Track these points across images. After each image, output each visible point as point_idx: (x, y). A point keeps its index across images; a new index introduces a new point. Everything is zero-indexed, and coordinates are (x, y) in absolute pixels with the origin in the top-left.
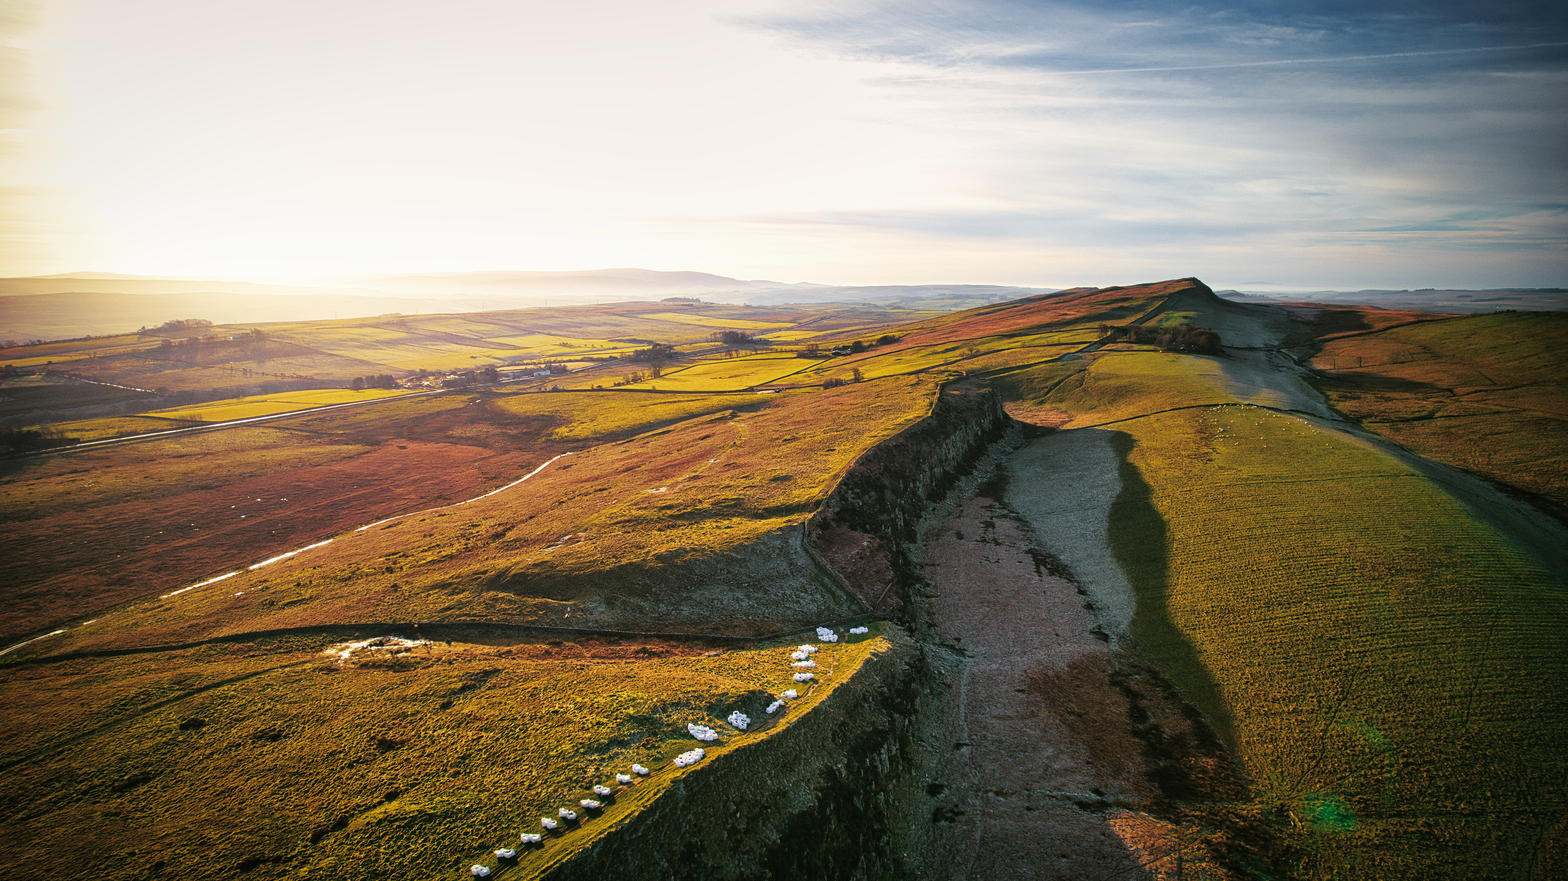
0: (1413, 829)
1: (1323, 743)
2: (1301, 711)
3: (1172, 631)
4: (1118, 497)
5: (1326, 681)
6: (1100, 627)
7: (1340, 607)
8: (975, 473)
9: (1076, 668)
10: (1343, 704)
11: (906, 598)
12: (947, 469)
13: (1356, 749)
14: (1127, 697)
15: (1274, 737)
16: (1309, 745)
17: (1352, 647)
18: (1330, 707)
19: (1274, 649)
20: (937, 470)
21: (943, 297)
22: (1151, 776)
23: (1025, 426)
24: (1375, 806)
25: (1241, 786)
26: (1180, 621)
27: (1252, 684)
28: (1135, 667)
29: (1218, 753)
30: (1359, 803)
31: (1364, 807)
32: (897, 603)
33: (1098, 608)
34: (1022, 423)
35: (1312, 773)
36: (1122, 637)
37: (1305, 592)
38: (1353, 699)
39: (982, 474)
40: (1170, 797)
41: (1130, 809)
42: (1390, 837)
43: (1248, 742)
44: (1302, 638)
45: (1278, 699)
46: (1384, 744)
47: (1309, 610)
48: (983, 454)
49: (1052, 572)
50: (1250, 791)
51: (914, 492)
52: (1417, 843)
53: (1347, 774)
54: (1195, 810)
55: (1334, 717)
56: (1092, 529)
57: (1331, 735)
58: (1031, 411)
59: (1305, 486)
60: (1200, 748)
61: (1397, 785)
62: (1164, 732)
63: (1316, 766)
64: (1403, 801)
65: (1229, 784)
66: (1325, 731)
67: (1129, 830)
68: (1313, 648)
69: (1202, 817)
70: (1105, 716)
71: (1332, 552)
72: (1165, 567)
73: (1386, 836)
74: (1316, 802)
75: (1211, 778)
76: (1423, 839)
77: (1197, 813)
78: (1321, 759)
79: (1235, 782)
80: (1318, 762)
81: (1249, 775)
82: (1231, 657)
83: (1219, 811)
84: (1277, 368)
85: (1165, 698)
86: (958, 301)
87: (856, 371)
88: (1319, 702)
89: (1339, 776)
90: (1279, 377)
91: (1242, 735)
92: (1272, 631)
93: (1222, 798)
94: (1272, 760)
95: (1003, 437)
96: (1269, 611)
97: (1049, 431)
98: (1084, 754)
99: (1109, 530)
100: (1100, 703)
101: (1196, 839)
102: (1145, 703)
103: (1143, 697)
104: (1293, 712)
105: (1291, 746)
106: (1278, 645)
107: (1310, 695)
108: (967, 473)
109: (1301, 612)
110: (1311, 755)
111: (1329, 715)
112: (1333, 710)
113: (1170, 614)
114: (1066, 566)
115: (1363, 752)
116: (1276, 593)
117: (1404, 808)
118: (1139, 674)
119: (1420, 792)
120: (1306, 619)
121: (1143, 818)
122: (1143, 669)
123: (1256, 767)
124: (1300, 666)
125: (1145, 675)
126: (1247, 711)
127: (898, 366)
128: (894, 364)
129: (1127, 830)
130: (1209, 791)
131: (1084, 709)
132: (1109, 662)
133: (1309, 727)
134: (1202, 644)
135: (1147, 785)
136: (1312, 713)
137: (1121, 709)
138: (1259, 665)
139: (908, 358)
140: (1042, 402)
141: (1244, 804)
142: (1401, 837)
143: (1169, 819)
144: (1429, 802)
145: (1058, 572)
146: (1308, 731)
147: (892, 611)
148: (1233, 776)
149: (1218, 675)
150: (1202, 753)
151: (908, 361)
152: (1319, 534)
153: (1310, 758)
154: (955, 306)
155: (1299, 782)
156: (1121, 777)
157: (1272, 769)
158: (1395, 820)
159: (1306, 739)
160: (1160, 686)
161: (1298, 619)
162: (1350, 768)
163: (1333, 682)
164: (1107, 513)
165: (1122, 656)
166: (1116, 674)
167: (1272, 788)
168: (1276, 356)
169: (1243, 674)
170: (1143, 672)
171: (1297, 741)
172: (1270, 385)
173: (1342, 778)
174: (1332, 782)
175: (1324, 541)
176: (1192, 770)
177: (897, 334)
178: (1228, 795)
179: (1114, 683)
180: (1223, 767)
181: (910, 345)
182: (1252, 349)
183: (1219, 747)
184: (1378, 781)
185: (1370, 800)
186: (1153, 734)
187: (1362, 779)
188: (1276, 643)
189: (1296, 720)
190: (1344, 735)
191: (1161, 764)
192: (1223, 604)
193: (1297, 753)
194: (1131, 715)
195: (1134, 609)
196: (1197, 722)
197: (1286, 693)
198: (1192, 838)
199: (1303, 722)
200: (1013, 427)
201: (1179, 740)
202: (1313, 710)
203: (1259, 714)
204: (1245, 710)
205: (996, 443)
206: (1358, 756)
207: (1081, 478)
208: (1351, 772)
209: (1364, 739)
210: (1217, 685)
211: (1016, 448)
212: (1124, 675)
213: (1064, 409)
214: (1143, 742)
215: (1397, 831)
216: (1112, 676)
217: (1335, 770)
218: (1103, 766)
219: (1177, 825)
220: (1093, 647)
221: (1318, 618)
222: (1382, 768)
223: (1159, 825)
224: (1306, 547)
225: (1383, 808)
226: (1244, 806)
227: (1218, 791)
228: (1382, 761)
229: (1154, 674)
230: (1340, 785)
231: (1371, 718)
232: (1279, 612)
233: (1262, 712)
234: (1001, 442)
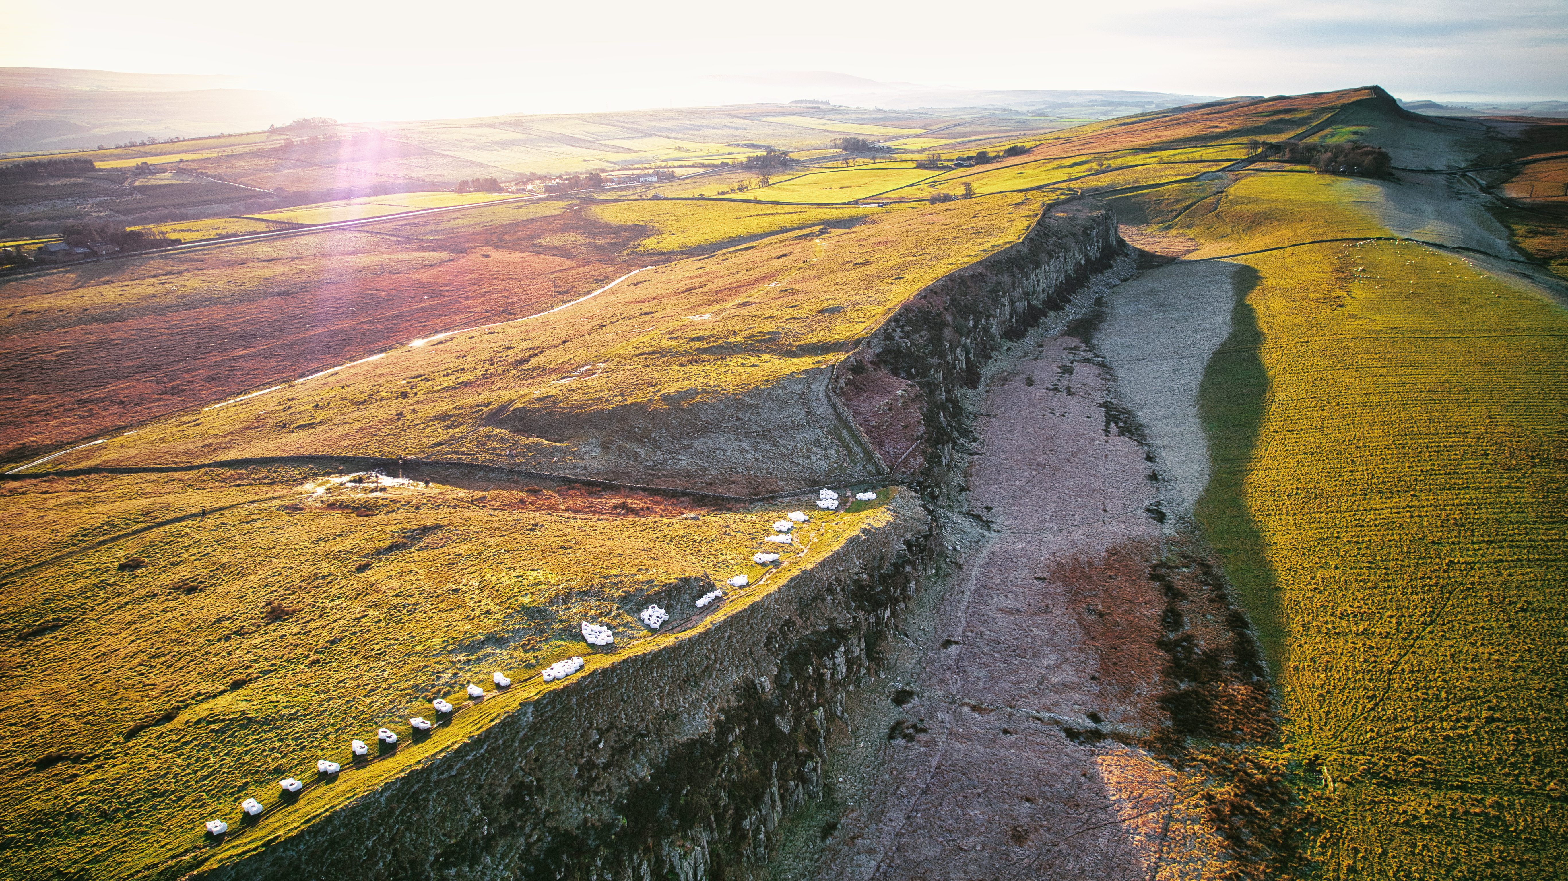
0: (1477, 810)
1: (1389, 679)
2: (1373, 633)
3: (1241, 513)
4: (1223, 344)
5: (1415, 596)
6: (1159, 504)
7: (1456, 502)
8: (1068, 307)
9: (1114, 554)
10: (1428, 629)
11: (934, 459)
12: (1034, 302)
13: (1430, 692)
14: (1166, 595)
15: (1330, 665)
16: (1371, 680)
17: (1458, 555)
18: (1411, 632)
19: (1359, 549)
20: (1021, 305)
21: (1093, 104)
22: (1165, 701)
23: (1142, 253)
24: (1435, 771)
25: (1273, 726)
26: (1255, 503)
27: (1320, 592)
28: (1185, 557)
29: (1255, 678)
30: (1416, 765)
31: (1421, 772)
32: (921, 466)
33: (1164, 480)
34: (1140, 250)
35: (1366, 718)
36: (1181, 518)
37: (1416, 479)
38: (1444, 624)
39: (1072, 312)
40: (1180, 732)
41: (1126, 744)
42: (1444, 817)
43: (1296, 668)
44: (1397, 538)
45: (1348, 615)
46: (1468, 689)
47: (1416, 503)
48: (1082, 286)
49: (1122, 432)
50: (1282, 733)
51: (986, 330)
52: (1479, 830)
53: (1410, 724)
54: (1205, 753)
55: (1412, 646)
56: (1183, 382)
57: (1403, 670)
58: (1154, 237)
59: (1450, 344)
60: (1235, 671)
61: (1471, 746)
62: (1196, 646)
63: (1373, 709)
64: (1473, 769)
65: (1258, 721)
66: (1396, 663)
67: (1117, 772)
68: (1409, 553)
69: (1213, 763)
70: (1131, 618)
71: (1463, 430)
72: (1256, 436)
73: (1439, 814)
74: (1361, 757)
75: (1237, 711)
76: (1487, 824)
77: (1208, 757)
78: (1382, 700)
79: (1266, 720)
80: (1377, 704)
81: (1287, 711)
82: (1304, 554)
83: (1235, 757)
84: (1456, 195)
85: (1212, 601)
86: (1110, 108)
87: (967, 185)
88: (1399, 624)
89: (1398, 726)
90: (1455, 207)
91: (1292, 657)
92: (1362, 526)
93: (1244, 740)
94: (1320, 695)
95: (1111, 267)
96: (1364, 499)
97: (1169, 261)
98: (1092, 664)
99: (1202, 384)
100: (1130, 602)
101: (1196, 793)
102: (1184, 605)
103: (1184, 597)
104: (1363, 633)
105: (1349, 679)
106: (1365, 545)
107: (1389, 613)
108: (1058, 308)
109: (1404, 504)
110: (1371, 693)
111: (1407, 643)
112: (1414, 635)
113: (1246, 493)
114: (1141, 425)
115: (1437, 697)
116: (1378, 478)
117: (1472, 779)
118: (1188, 567)
119: (1500, 761)
120: (1408, 514)
121: (1139, 757)
122: (1194, 561)
123: (1298, 701)
124: (1386, 574)
125: (1194, 568)
126: (1306, 627)
127: (1018, 181)
128: (1014, 178)
129: (1115, 772)
130: (1230, 727)
131: (1109, 608)
132: (1156, 549)
133: (1377, 656)
134: (1274, 535)
135: (1157, 713)
136: (1386, 637)
137: (1153, 611)
138: (1336, 568)
139: (1030, 172)
140: (1168, 228)
141: (1269, 750)
142: (1459, 818)
143: (1171, 762)
144: (1507, 775)
145: (1129, 431)
146: (1375, 662)
147: (913, 474)
148: (1266, 711)
149: (1283, 575)
150: (1236, 677)
151: (1030, 176)
152: (1452, 406)
153: (1368, 697)
154: (1104, 114)
155: (1345, 729)
156: (1127, 701)
157: (1317, 706)
158: (1457, 794)
159: (1368, 671)
160: (1209, 584)
161: (1398, 513)
162: (1416, 717)
163: (1424, 600)
164: (1204, 365)
165: (1174, 543)
166: (1162, 564)
167: (1310, 732)
168: (1458, 181)
169: (1313, 578)
170: (1193, 565)
171: (1357, 673)
172: (1440, 215)
173: (1403, 729)
174: (1387, 733)
175: (1456, 415)
176: (1217, 698)
177: (1028, 145)
178: (1253, 735)
179: (1154, 577)
180: (1256, 699)
181: (1038, 158)
182: (1430, 171)
183: (1259, 671)
184: (1447, 738)
185: (1430, 763)
186: (1183, 647)
187: (1427, 734)
188: (1363, 542)
189: (1364, 645)
190: (1419, 671)
191: (1183, 686)
192: (1311, 486)
193: (1354, 689)
194: (1164, 620)
195: (1205, 482)
196: (1241, 635)
197: (1361, 607)
198: (1191, 790)
199: (1371, 647)
200: (1126, 255)
201: (1212, 659)
202: (1388, 633)
203: (1320, 632)
204: (1303, 625)
205: (1102, 273)
206: (1430, 701)
207: (1186, 319)
208: (1416, 722)
209: (1444, 680)
210: (1279, 589)
211: (1124, 280)
212: (1171, 568)
213: (1192, 236)
214: (1168, 657)
215: (1455, 810)
216: (1155, 567)
217: (1395, 718)
218: (1110, 684)
219: (1179, 770)
220: (1143, 528)
221: (1423, 514)
222: (1458, 721)
223: (1156, 769)
224: (1431, 421)
225: (1445, 775)
226: (1269, 753)
227: (1242, 730)
228: (1459, 712)
229: (1206, 568)
230: (1397, 738)
231: (1460, 652)
232: (1377, 502)
233: (1324, 630)
234: (1108, 272)
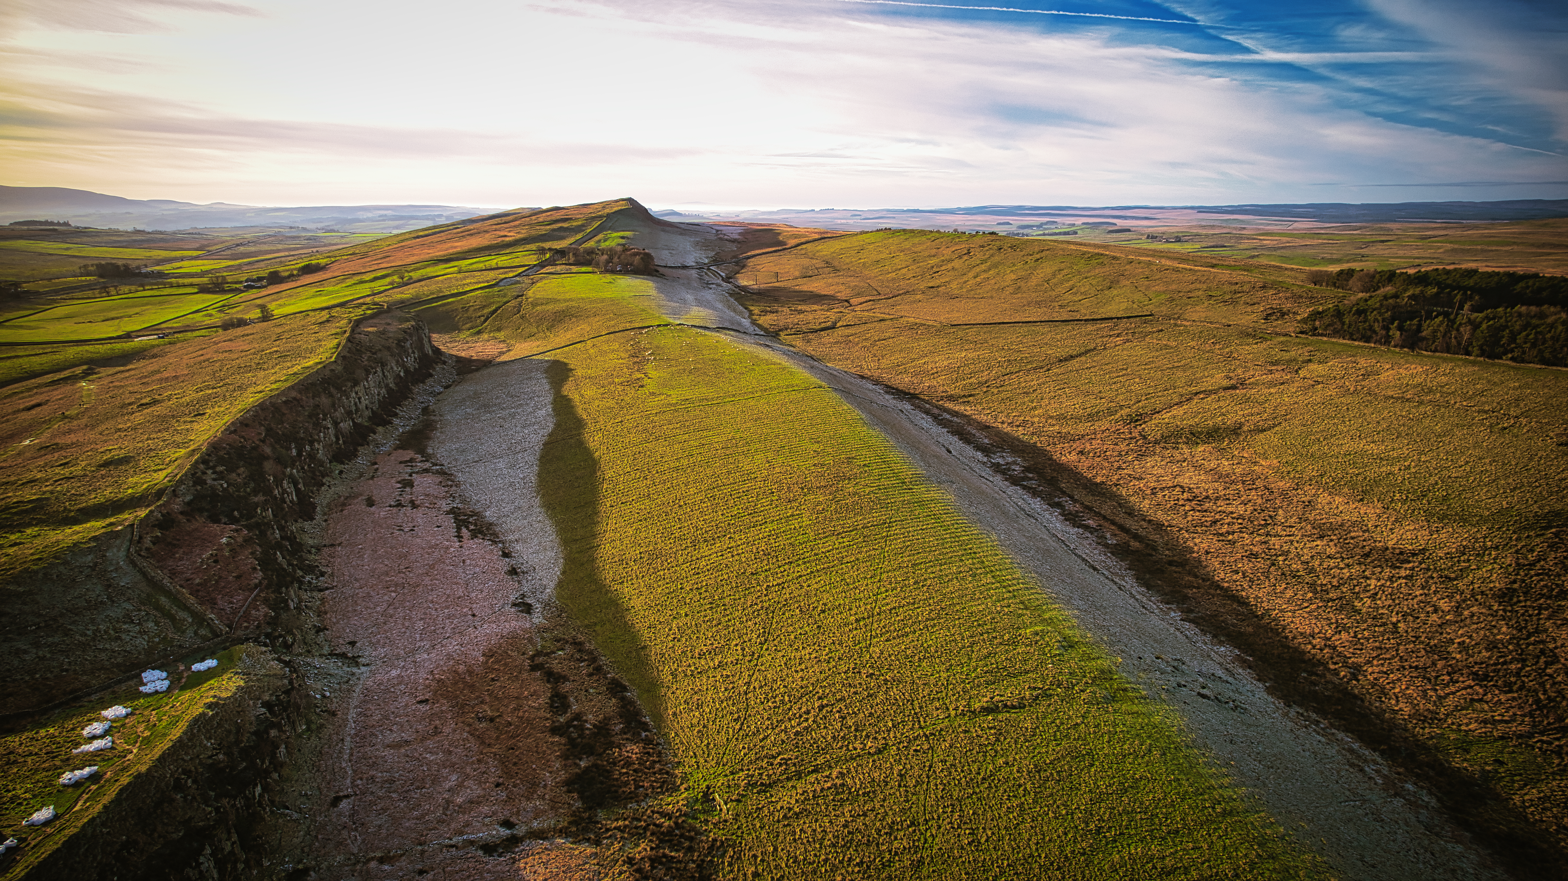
0: (829, 785)
1: (747, 699)
2: (726, 663)
3: (600, 588)
4: (550, 435)
5: (749, 623)
6: (523, 596)
7: (761, 536)
8: (396, 421)
9: (492, 656)
10: (765, 647)
11: (280, 605)
12: (359, 421)
13: (777, 699)
14: (548, 682)
15: (700, 702)
16: (733, 704)
17: (771, 579)
18: (753, 653)
19: (700, 594)
20: (346, 426)
21: (384, 218)
22: (570, 784)
23: (459, 359)
24: (794, 765)
25: (667, 773)
26: (608, 575)
27: (679, 641)
28: (558, 641)
29: (644, 734)
30: (781, 765)
31: (786, 769)
32: (265, 616)
33: (523, 572)
34: (456, 357)
35: (737, 739)
36: (547, 605)
37: (729, 524)
38: (774, 640)
39: (401, 425)
40: (590, 808)
41: (544, 839)
42: (809, 799)
43: (675, 714)
44: (726, 577)
45: (704, 654)
46: (802, 687)
47: (733, 544)
48: (406, 398)
49: (474, 535)
50: (677, 776)
51: (312, 456)
52: (833, 800)
53: (769, 732)
54: (617, 820)
55: (757, 665)
56: (522, 476)
57: (754, 688)
58: (467, 342)
59: (729, 407)
60: (625, 733)
61: (813, 733)
62: (586, 721)
63: (740, 729)
64: (819, 752)
65: (655, 773)
66: (748, 684)
68: (737, 587)
69: (626, 826)
70: (521, 714)
71: (753, 476)
72: (596, 513)
73: (805, 798)
74: (741, 774)
75: (635, 771)
76: (837, 793)
77: (620, 823)
78: (745, 718)
79: (661, 770)
80: (742, 724)
81: (676, 755)
82: (659, 610)
83: (643, 813)
84: (707, 285)
85: (590, 675)
86: (401, 222)
87: (263, 307)
88: (743, 649)
89: (761, 736)
90: (709, 295)
91: (669, 705)
92: (698, 573)
93: (647, 795)
94: (699, 731)
95: (431, 375)
96: (695, 550)
97: (486, 364)
98: (494, 772)
99: (539, 475)
100: (517, 698)
101: (617, 861)
102: (566, 687)
103: (565, 679)
104: (719, 666)
105: (717, 709)
106: (704, 589)
107: (734, 643)
108: (385, 423)
109: (725, 547)
110: (736, 716)
111: (752, 664)
112: (756, 656)
113: (598, 568)
114: (491, 524)
115: (782, 701)
116: (702, 529)
117: (820, 760)
118: (563, 649)
119: (834, 738)
120: (730, 555)
121: (559, 847)
122: (567, 642)
123: (682, 743)
124: (725, 610)
125: (569, 649)
126: (674, 674)
127: (318, 299)
128: (313, 296)
129: (540, 870)
130: (633, 787)
131: (498, 710)
132: (530, 640)
133: (734, 683)
134: (630, 599)
135: (565, 798)
136: (737, 664)
137: (540, 701)
138: (686, 615)
139: (331, 289)
140: (479, 332)
141: (671, 796)
142: (819, 796)
143: (588, 840)
144: (841, 748)
145: (481, 532)
146: (733, 688)
147: (258, 627)
148: (659, 761)
149: (646, 634)
150: (627, 739)
151: (330, 293)
152: (741, 458)
153: (735, 720)
154: (397, 228)
155: (724, 754)
156: (535, 796)
157: (699, 742)
158: (813, 778)
159: (730, 698)
160: (585, 660)
161: (722, 555)
162: (772, 724)
163: (756, 624)
164: (537, 456)
165: (546, 630)
166: (538, 654)
167: (698, 767)
168: (706, 274)
169: (670, 630)
170: (567, 646)
171: (722, 702)
172: (700, 303)
173: (765, 738)
174: (755, 746)
175: (746, 465)
176: (615, 764)
177: (323, 262)
178: (653, 788)
179: (534, 668)
180: (648, 753)
181: (336, 274)
182: (685, 267)
183: (645, 727)
184: (797, 734)
185: (790, 759)
186: (574, 726)
187: (783, 734)
188: (702, 587)
189: (722, 676)
190: (765, 685)
191: (583, 764)
192: (651, 548)
193: (723, 717)
194: (551, 706)
195: (561, 566)
196: (623, 699)
197: (712, 644)
198: (613, 860)
199: (728, 676)
200: (444, 363)
201: (602, 729)
202: (737, 660)
203: (686, 675)
204: (672, 674)
205: (423, 382)
206: (779, 707)
207: (513, 416)
208: (773, 729)
209: (785, 686)
210: (645, 647)
211: (447, 387)
212: (547, 654)
213: (503, 338)
214: (563, 740)
215: (815, 791)
216: (532, 658)
217: (758, 731)
218: (514, 786)
219: (597, 845)
220: (514, 623)
221: (740, 551)
222: (801, 716)
223: (577, 852)
224: (729, 473)
225: (802, 765)
226: (670, 799)
227: (643, 786)
228: (800, 709)
229: (578, 645)
230: (763, 747)
231: (790, 659)
232: (705, 550)
233: (689, 673)
234: (430, 381)
